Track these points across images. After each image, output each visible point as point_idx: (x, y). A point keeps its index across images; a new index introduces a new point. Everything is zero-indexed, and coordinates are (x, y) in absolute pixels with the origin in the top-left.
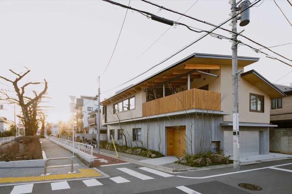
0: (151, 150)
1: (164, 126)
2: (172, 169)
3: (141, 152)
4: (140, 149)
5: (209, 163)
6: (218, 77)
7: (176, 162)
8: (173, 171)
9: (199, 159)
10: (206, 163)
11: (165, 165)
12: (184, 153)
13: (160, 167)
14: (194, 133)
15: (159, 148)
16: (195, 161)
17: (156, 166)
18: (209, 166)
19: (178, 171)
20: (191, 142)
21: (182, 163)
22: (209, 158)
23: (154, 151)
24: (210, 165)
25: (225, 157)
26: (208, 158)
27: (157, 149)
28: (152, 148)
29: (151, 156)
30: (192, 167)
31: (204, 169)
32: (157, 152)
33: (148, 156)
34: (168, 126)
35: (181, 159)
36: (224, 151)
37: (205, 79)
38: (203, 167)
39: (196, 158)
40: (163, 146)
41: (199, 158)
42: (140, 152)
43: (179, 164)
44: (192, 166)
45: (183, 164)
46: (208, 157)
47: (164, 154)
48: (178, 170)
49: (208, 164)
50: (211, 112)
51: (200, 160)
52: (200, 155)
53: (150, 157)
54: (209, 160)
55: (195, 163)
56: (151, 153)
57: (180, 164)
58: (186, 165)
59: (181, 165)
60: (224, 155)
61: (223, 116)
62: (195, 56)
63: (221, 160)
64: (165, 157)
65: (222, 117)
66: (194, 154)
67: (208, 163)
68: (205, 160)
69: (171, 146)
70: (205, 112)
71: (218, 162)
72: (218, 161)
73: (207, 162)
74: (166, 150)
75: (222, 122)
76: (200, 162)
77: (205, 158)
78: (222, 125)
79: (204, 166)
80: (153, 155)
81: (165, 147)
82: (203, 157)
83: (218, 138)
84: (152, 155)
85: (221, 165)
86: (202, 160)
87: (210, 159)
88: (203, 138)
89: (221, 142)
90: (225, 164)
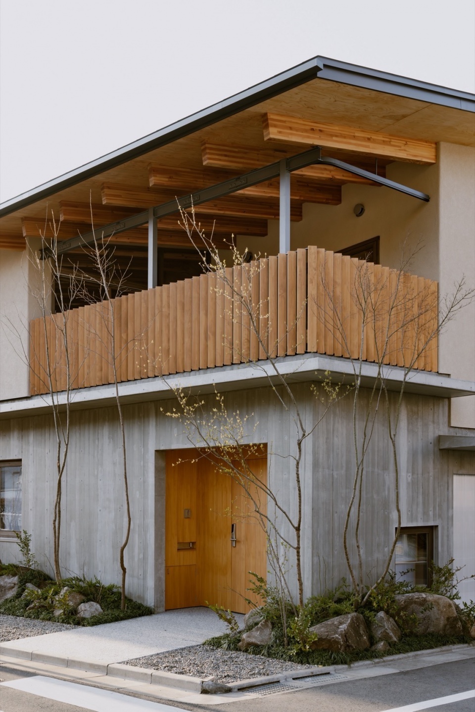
0: (77, 579)
1: (152, 446)
2: (198, 680)
3: (19, 595)
4: (15, 579)
5: (386, 637)
6: (427, 200)
7: (215, 643)
8: (204, 691)
9: (336, 620)
10: (372, 641)
11: (150, 662)
12: (258, 590)
13: (125, 674)
14: (310, 481)
15: (124, 570)
16: (317, 630)
17: (107, 670)
18: (390, 653)
19: (229, 691)
20: (298, 529)
21: (249, 644)
22: (387, 612)
23: (91, 585)
24: (394, 649)
25: (462, 607)
26: (381, 614)
27: (109, 577)
28: (82, 567)
29: (74, 612)
30: (302, 663)
31: (364, 671)
32: (110, 589)
33: (58, 612)
34: (175, 446)
35: (242, 626)
36: (458, 576)
37: (360, 211)
38: (356, 664)
39: (321, 615)
40: (145, 559)
41: (337, 613)
42: (10, 594)
43: (234, 654)
44: (303, 658)
45: (255, 649)
46: (380, 609)
47: (150, 600)
48: (230, 685)
49: (381, 645)
50: (396, 375)
51: (341, 623)
52: (339, 601)
53: (73, 619)
54: (384, 623)
55: (320, 639)
56: (79, 597)
57: (237, 649)
58: (269, 655)
59: (242, 656)
60: (456, 597)
61: (449, 399)
62: (319, 74)
63: (442, 622)
64: (154, 617)
65: (446, 401)
66: (308, 594)
67: (381, 640)
68: (368, 624)
69: (189, 558)
70: (370, 371)
71: (432, 634)
72: (431, 629)
73: (378, 634)
74: (158, 580)
75: (444, 431)
76: (346, 636)
77: (367, 613)
78: (446, 445)
79: (362, 659)
80: (88, 609)
81: (156, 560)
82: (358, 608)
83: (425, 513)
84: (82, 607)
85: (444, 648)
86: (354, 626)
87: (393, 616)
88: (354, 510)
89: (440, 528)
90: (466, 642)
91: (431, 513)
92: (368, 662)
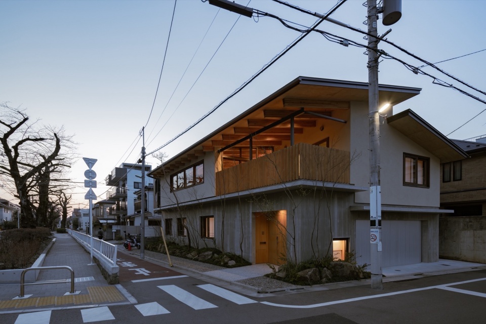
0: (229, 253)
1: (251, 211)
2: (257, 289)
3: (212, 257)
4: (211, 252)
5: (326, 276)
6: (346, 122)
7: (267, 276)
8: (259, 292)
9: (307, 270)
10: (321, 278)
11: (244, 281)
12: (282, 259)
13: (236, 285)
15: (242, 251)
16: (300, 273)
17: (231, 283)
18: (327, 282)
19: (267, 293)
20: (294, 239)
21: (278, 277)
22: (327, 268)
23: (232, 255)
24: (329, 281)
25: (358, 267)
26: (325, 269)
27: (238, 253)
28: (230, 249)
29: (227, 263)
30: (295, 284)
31: (317, 288)
32: (239, 257)
33: (222, 263)
34: (258, 211)
35: (277, 270)
36: (357, 256)
37: (322, 129)
38: (314, 286)
39: (304, 268)
40: (249, 247)
41: (309, 268)
42: (209, 257)
43: (273, 280)
44: (295, 283)
45: (279, 279)
46: (325, 267)
47: (252, 260)
48: (267, 291)
49: (324, 280)
50: (330, 185)
51: (309, 271)
52: (311, 263)
53: (226, 266)
54: (326, 272)
55: (301, 277)
56: (229, 259)
57: (274, 278)
58: (284, 281)
59: (275, 281)
60: (355, 264)
61: (354, 193)
62: (300, 83)
63: (348, 272)
64: (251, 266)
65: (353, 195)
66: (299, 260)
68: (320, 272)
69: (263, 247)
70: (320, 184)
71: (344, 276)
72: (344, 274)
73: (324, 276)
74: (253, 254)
75: (352, 204)
76: (311, 276)
77: (320, 268)
78: (352, 209)
79: (316, 284)
80: (232, 263)
81: (253, 247)
82: (317, 266)
83: (345, 233)
84: (230, 262)
85: (349, 281)
86: (314, 272)
87: (329, 269)
88: (315, 232)
89: (350, 239)
90: (357, 280)
91: (347, 233)
92: (318, 285)
